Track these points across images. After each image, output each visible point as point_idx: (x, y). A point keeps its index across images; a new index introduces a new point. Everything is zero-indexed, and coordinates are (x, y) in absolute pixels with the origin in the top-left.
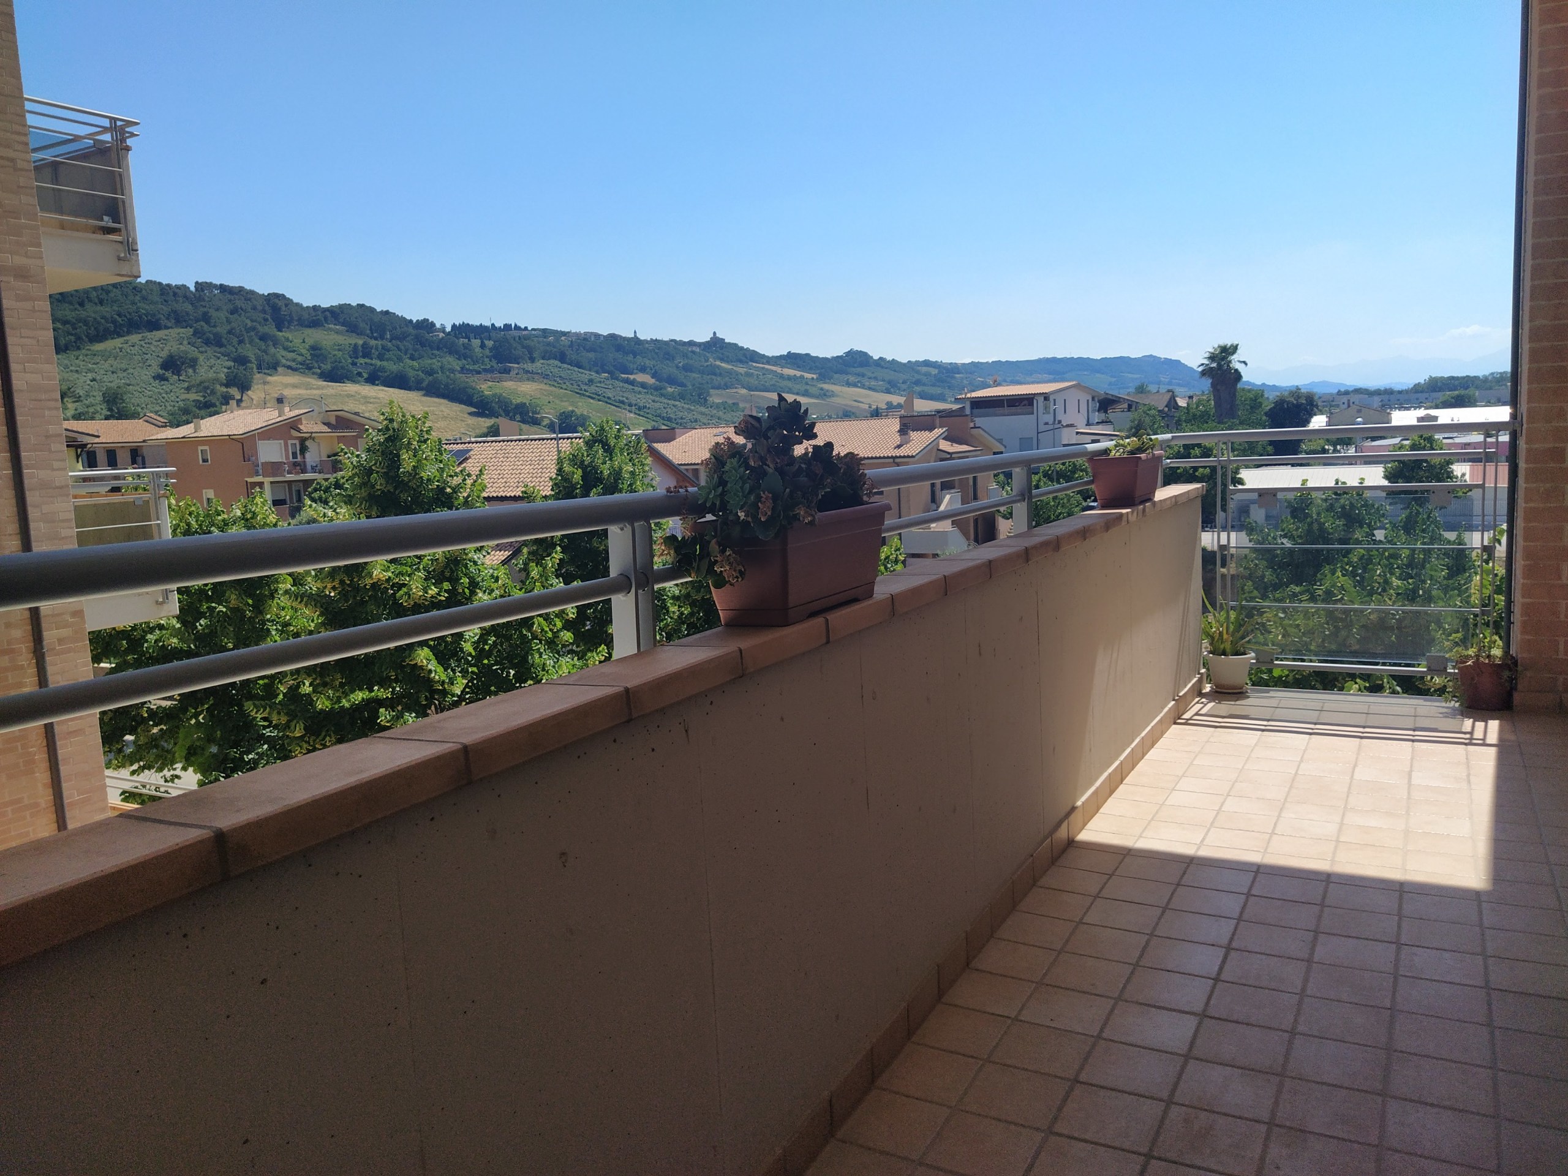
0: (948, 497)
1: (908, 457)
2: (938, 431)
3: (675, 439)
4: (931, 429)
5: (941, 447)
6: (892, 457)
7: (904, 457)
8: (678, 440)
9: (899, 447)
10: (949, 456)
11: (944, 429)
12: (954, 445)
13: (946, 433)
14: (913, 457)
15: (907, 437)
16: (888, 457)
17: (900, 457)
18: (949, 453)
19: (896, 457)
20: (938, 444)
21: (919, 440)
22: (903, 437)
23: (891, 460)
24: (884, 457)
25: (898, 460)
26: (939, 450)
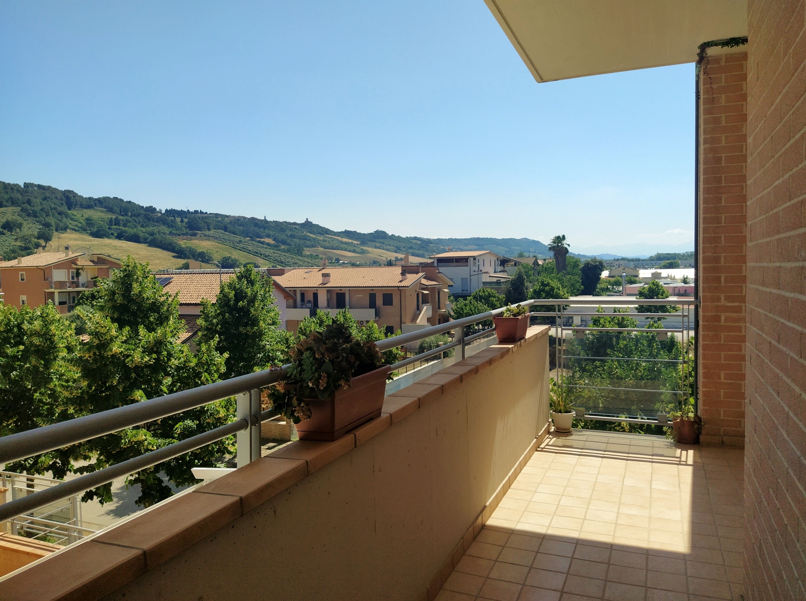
0: (425, 307)
1: (406, 287)
2: (421, 274)
3: (284, 274)
4: (417, 273)
5: (422, 282)
8: (286, 275)
9: (401, 281)
10: (426, 287)
11: (424, 273)
12: (429, 281)
13: (425, 276)
14: (408, 287)
15: (405, 276)
17: (402, 287)
18: (426, 285)
20: (421, 281)
21: (411, 279)
22: (403, 276)
23: (397, 288)
24: (393, 287)
25: (400, 288)
26: (421, 284)
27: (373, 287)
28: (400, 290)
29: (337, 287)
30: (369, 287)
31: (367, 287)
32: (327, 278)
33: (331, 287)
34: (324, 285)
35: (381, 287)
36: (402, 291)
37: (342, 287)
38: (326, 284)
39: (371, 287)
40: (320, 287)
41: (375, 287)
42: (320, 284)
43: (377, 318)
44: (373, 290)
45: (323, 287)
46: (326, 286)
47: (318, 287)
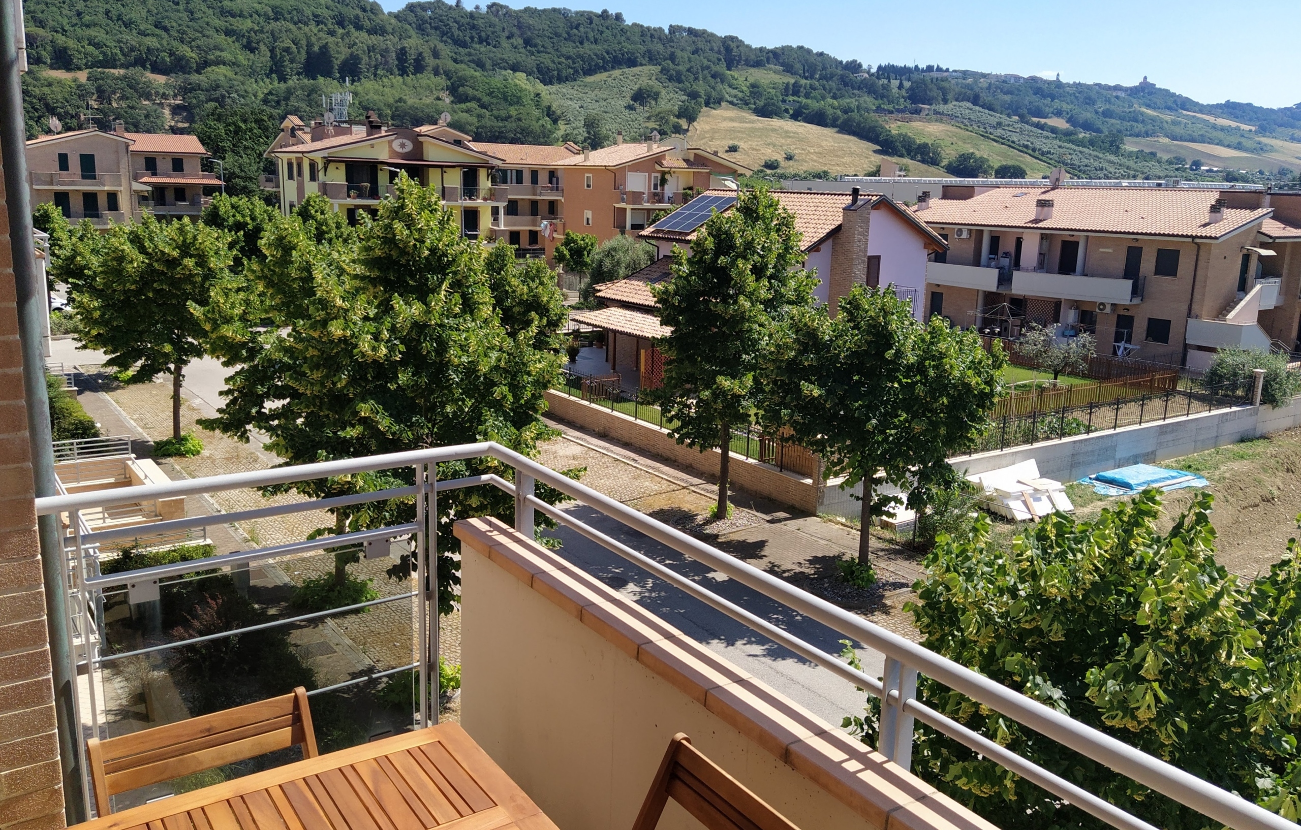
0: (1258, 287)
1: (1211, 238)
2: (1260, 212)
4: (1253, 207)
5: (1264, 230)
6: (1191, 236)
7: (1206, 237)
9: (1205, 225)
10: (1271, 241)
11: (1270, 210)
13: (1271, 214)
14: (1216, 238)
15: (1218, 215)
16: (1187, 236)
17: (1201, 237)
18: (1271, 237)
19: (1197, 237)
20: (1260, 225)
21: (1234, 218)
22: (1213, 214)
23: (1190, 240)
24: (1182, 236)
25: (1197, 240)
26: (1259, 232)
27: (1137, 234)
28: (1198, 245)
29: (1064, 229)
30: (1129, 233)
31: (1124, 233)
32: (1046, 209)
33: (1052, 229)
34: (1036, 223)
35: (1155, 234)
36: (1202, 247)
37: (1076, 230)
38: (1041, 221)
39: (1133, 233)
40: (1026, 228)
41: (1142, 234)
42: (1030, 222)
43: (1136, 301)
44: (1137, 240)
45: (1034, 228)
46: (1040, 225)
47: (1023, 227)
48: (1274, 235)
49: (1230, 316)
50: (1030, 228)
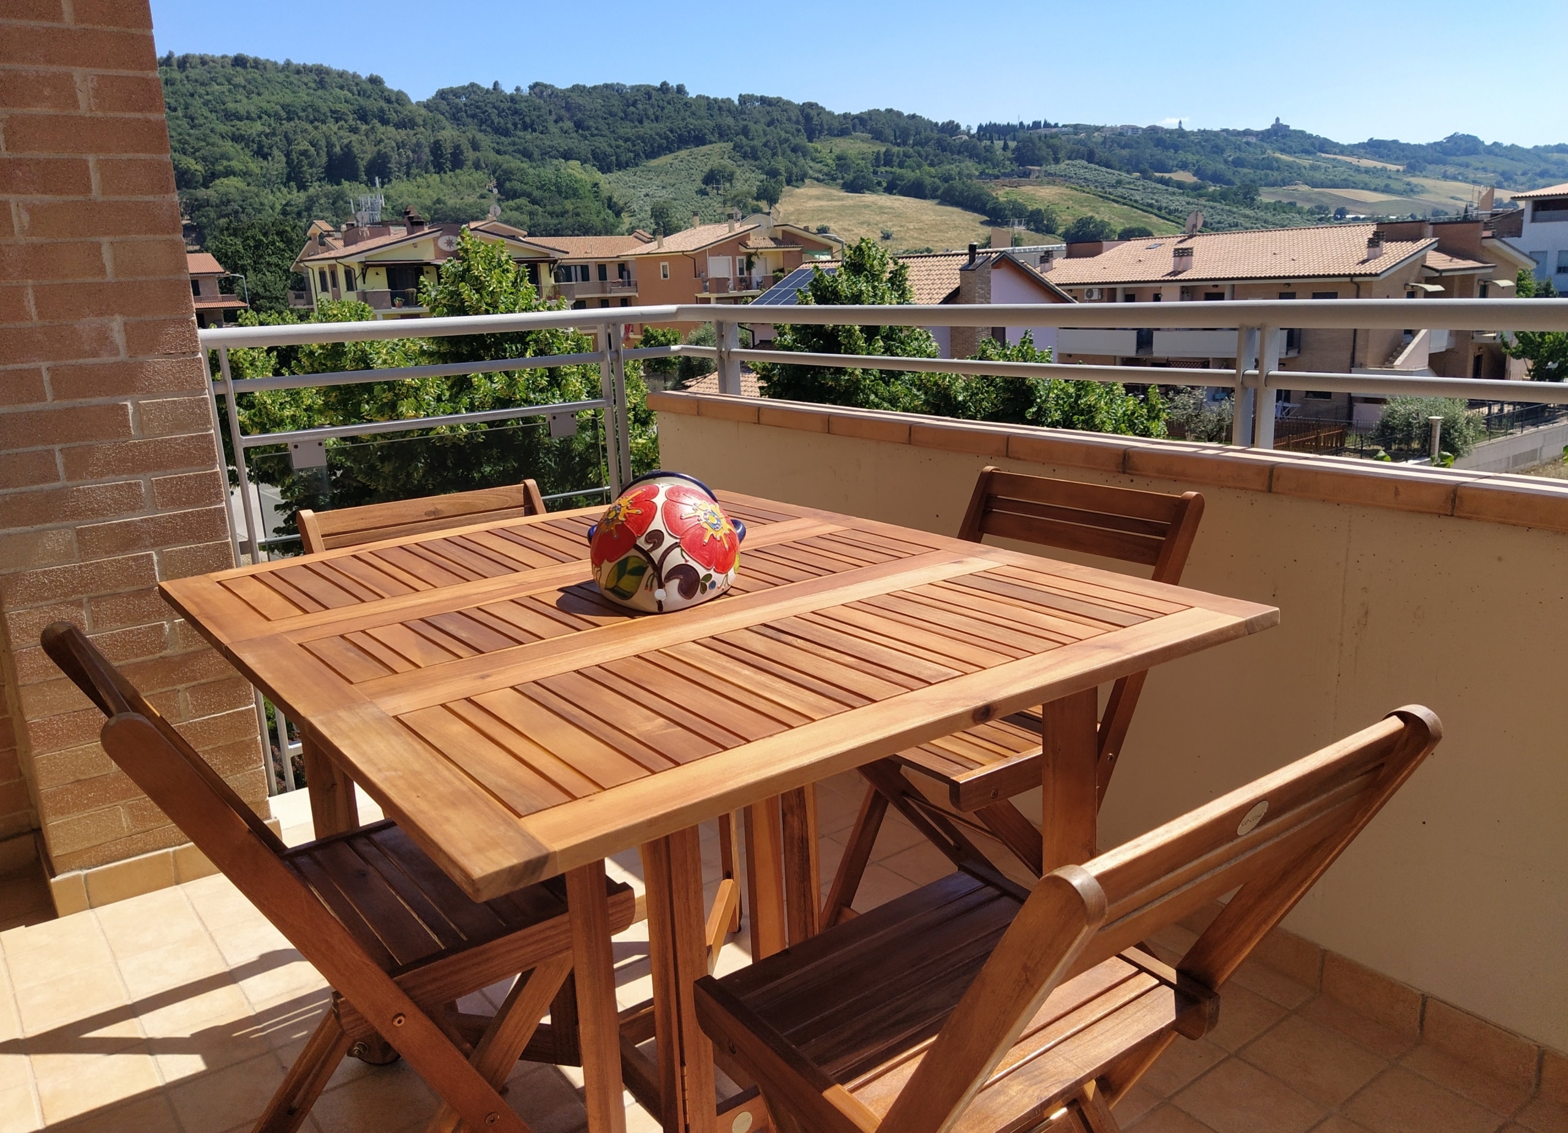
1: (1371, 275)
2: (1423, 243)
4: (1415, 238)
5: (1428, 263)
6: (1349, 275)
7: (1365, 275)
9: (1363, 262)
10: (1437, 275)
11: (1434, 240)
12: (1455, 260)
13: (1436, 245)
14: (1377, 275)
15: (1377, 249)
16: (1344, 275)
17: (1360, 275)
18: (1437, 271)
19: (1355, 275)
20: (1424, 257)
21: (1395, 252)
22: (1372, 249)
23: (1348, 279)
24: (1339, 276)
25: (1356, 279)
26: (1423, 266)
27: (1289, 277)
28: (1356, 284)
29: (1206, 280)
30: (1279, 277)
31: (1275, 278)
32: (1184, 258)
33: (1193, 280)
34: (1175, 275)
35: (1309, 277)
36: (1361, 287)
37: (1219, 279)
38: (1180, 273)
39: (1284, 277)
40: (1164, 281)
41: (1294, 277)
42: (1168, 274)
43: (1293, 354)
44: (1289, 284)
45: (1172, 281)
46: (1179, 277)
47: (1160, 281)
48: (1440, 268)
49: (1398, 362)
50: (1168, 281)
